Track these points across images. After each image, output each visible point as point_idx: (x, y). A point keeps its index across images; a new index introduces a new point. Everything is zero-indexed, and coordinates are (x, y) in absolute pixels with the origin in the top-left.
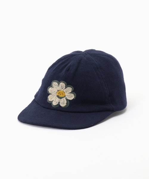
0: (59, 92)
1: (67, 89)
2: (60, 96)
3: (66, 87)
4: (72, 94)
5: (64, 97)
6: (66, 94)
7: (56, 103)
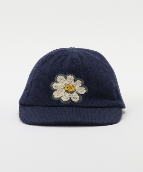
0: (67, 86)
1: (76, 82)
2: (70, 91)
3: (75, 81)
4: (83, 88)
5: (75, 91)
6: (77, 88)
7: (67, 98)
